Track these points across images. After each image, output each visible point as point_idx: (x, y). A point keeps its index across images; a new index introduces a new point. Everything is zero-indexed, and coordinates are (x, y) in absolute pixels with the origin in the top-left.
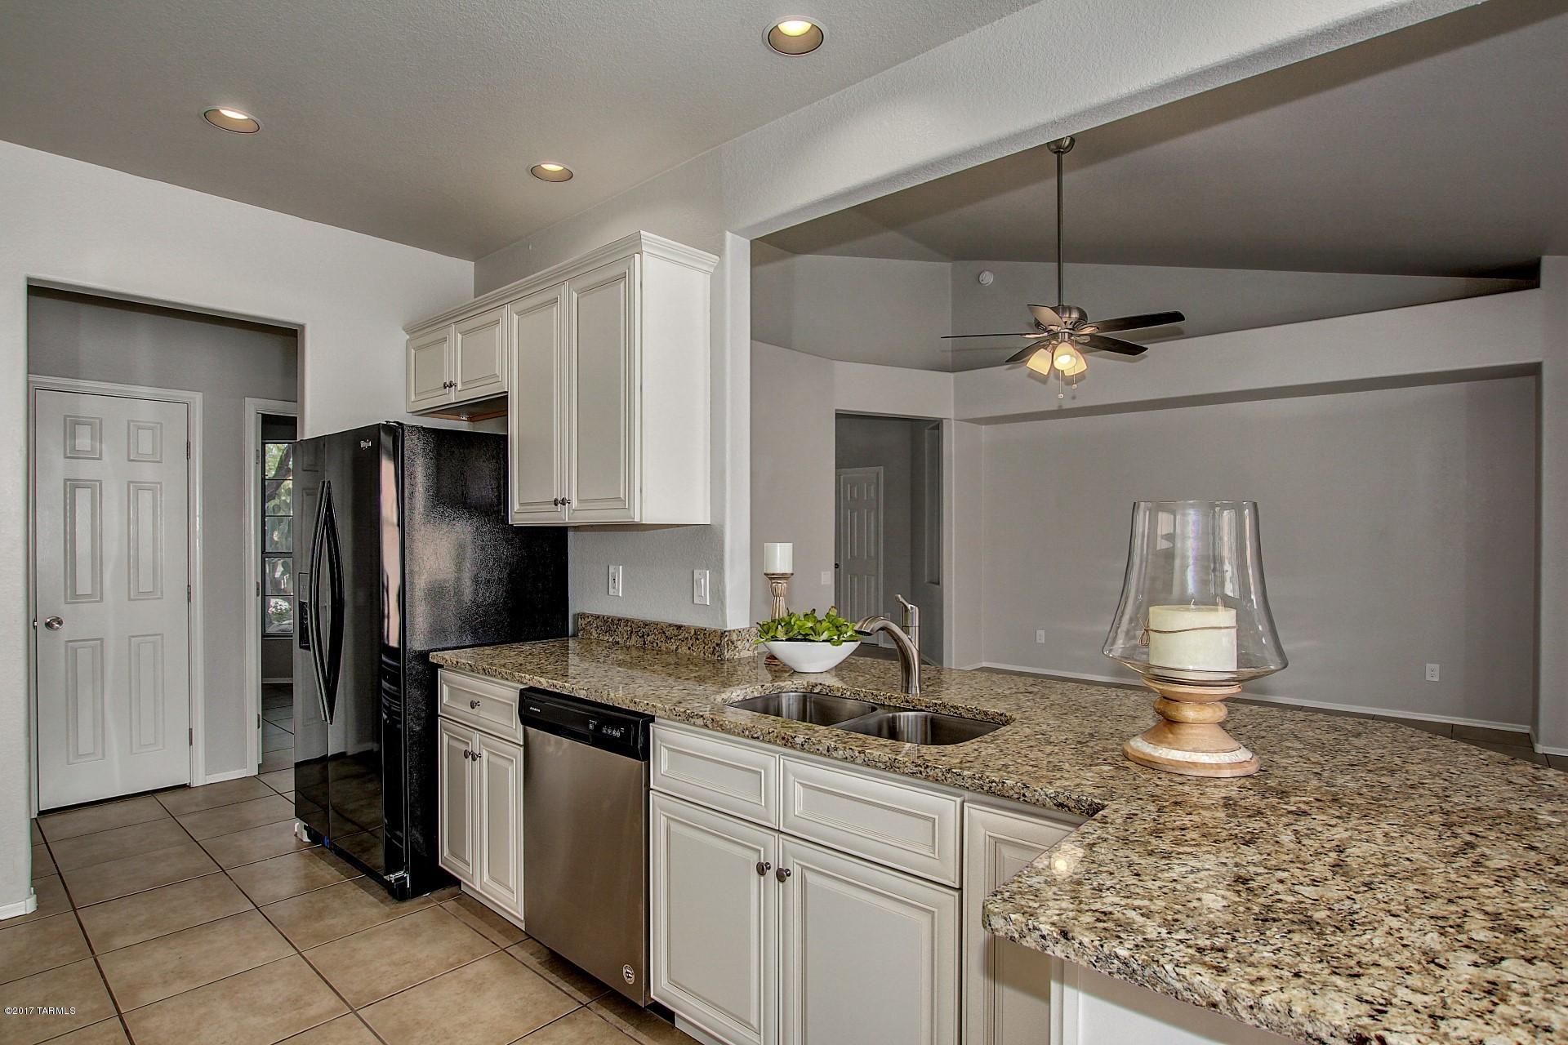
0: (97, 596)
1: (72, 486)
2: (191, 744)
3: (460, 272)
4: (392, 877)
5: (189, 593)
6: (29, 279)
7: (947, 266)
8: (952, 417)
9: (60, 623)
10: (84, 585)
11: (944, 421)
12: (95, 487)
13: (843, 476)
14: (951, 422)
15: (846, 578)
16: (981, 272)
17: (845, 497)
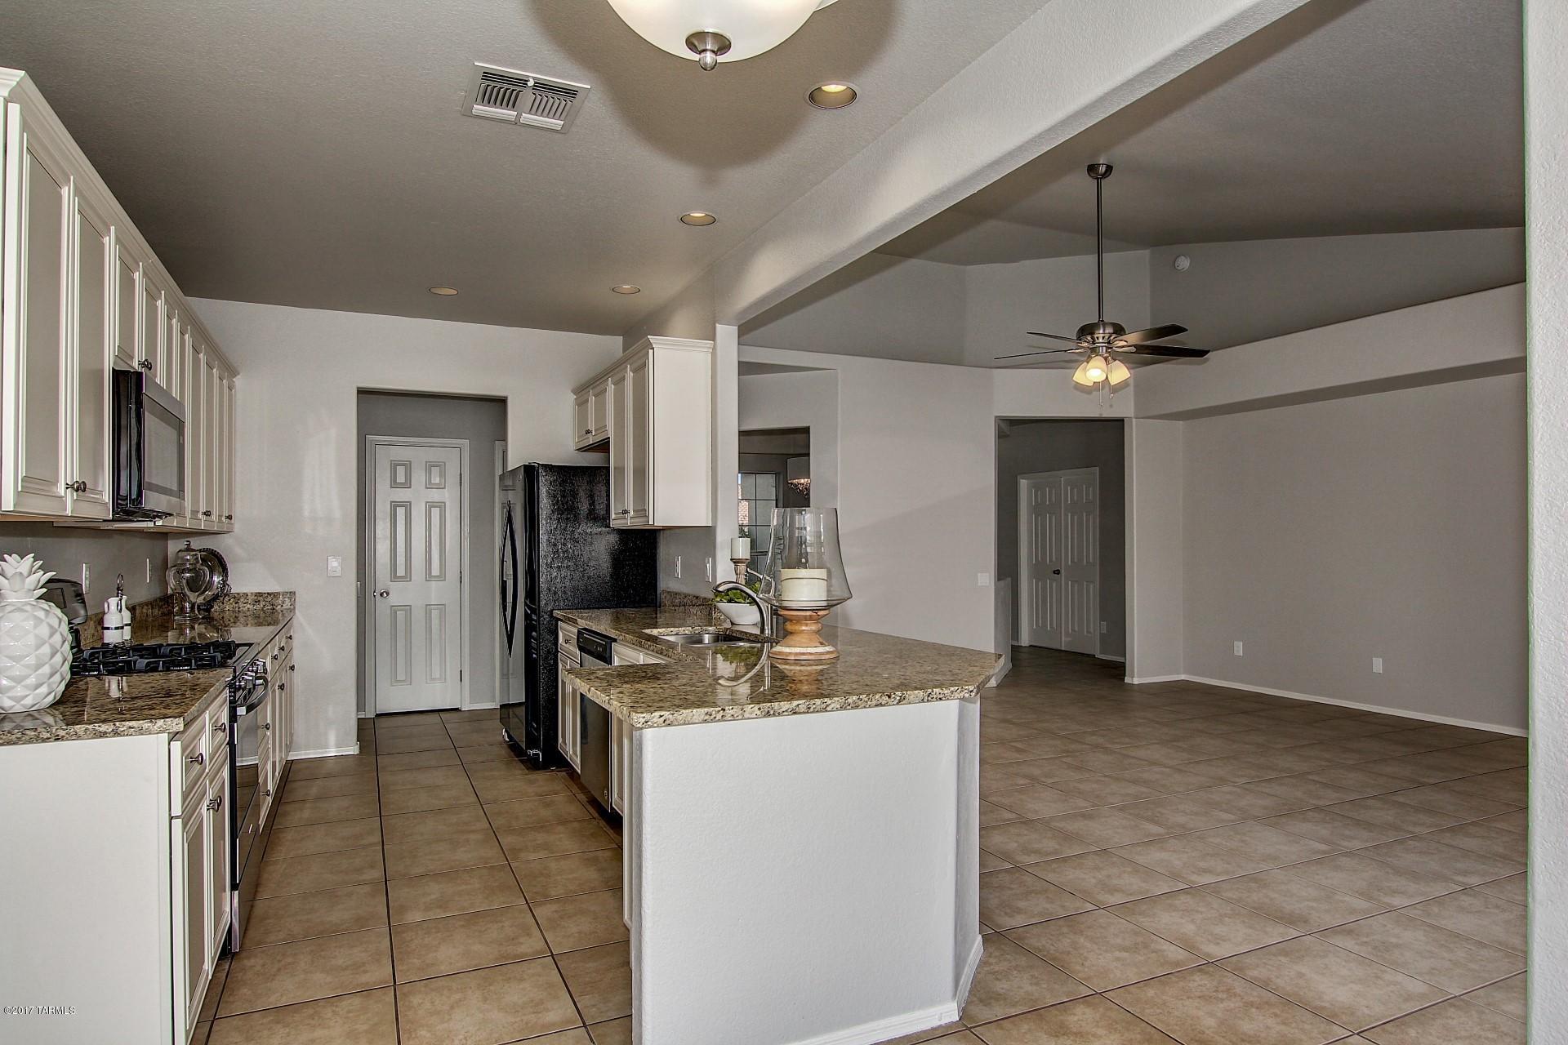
0: (407, 577)
1: (395, 506)
2: (461, 680)
3: (614, 344)
4: (531, 752)
5: (461, 577)
6: (358, 388)
7: (1145, 254)
8: (1132, 415)
9: (388, 594)
10: (401, 572)
11: (1125, 420)
12: (407, 506)
13: (1064, 477)
14: (1132, 422)
15: (1067, 584)
16: (1178, 257)
17: (1066, 500)
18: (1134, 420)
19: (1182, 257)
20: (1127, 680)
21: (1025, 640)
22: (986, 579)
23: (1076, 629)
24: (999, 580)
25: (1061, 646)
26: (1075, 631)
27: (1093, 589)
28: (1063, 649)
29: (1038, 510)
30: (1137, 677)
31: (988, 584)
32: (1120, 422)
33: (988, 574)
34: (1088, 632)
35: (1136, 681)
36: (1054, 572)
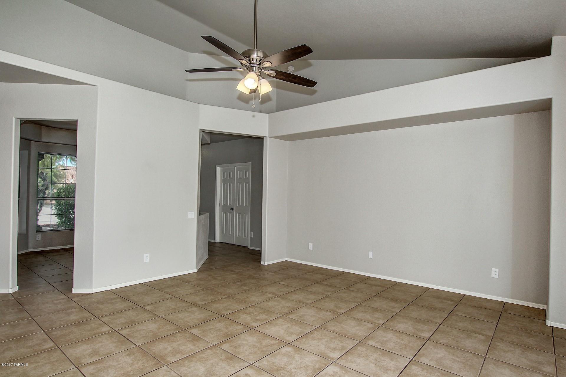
8: (267, 136)
11: (264, 137)
13: (236, 167)
14: (267, 138)
15: (236, 215)
16: (288, 66)
17: (237, 177)
18: (268, 138)
19: (291, 66)
20: (262, 263)
21: (218, 240)
22: (193, 214)
23: (240, 235)
24: (200, 214)
25: (233, 243)
26: (239, 236)
27: (247, 218)
28: (234, 244)
29: (225, 181)
30: (266, 261)
31: (193, 218)
32: (260, 139)
33: (193, 212)
34: (245, 236)
35: (266, 264)
36: (231, 209)
